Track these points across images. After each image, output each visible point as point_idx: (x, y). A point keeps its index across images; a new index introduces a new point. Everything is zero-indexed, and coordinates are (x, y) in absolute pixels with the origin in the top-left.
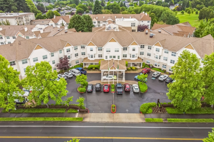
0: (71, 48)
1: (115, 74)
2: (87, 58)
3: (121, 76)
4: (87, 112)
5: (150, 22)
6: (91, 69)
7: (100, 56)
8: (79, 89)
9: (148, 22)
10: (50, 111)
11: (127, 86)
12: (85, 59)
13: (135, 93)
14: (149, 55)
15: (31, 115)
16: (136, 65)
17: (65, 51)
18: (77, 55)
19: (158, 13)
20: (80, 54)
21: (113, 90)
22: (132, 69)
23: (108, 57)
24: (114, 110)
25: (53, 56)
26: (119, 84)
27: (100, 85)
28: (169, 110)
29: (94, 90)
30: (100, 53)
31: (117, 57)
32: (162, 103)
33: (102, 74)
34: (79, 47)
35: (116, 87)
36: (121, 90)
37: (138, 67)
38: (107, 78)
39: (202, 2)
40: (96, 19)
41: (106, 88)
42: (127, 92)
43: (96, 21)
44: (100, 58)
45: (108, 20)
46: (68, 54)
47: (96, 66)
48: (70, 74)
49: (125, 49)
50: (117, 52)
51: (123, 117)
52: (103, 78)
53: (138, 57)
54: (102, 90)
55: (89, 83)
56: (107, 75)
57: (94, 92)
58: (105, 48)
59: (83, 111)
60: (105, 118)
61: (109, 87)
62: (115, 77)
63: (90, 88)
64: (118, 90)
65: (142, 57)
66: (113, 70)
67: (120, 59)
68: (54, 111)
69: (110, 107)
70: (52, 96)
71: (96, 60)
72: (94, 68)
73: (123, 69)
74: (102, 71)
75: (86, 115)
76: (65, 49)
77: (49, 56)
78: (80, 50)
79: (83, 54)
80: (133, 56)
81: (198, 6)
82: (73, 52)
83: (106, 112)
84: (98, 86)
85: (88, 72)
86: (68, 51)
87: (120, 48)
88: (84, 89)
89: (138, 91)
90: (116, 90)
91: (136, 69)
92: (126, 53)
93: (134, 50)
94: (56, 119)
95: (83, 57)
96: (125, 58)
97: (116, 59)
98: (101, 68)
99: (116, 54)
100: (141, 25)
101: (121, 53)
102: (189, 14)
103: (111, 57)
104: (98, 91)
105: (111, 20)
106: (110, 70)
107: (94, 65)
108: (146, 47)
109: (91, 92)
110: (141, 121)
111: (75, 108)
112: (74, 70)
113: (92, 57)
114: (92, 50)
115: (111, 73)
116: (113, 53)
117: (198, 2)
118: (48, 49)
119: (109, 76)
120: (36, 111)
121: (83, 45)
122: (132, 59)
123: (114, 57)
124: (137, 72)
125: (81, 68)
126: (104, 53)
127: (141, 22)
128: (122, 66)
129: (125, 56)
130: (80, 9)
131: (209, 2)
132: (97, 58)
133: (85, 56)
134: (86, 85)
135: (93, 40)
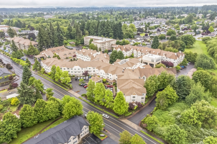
23: (101, 76)
25: (82, 69)
49: (108, 74)
75: (70, 90)
92: (108, 76)
113: (97, 74)
127: (169, 59)
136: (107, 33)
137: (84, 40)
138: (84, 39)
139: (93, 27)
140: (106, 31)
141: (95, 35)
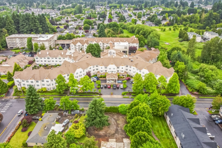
0: (92, 67)
1: (113, 80)
2: (99, 71)
3: (115, 81)
4: (102, 94)
5: (138, 44)
6: (101, 77)
7: (106, 71)
8: (97, 87)
9: (137, 44)
10: (88, 94)
11: (118, 86)
12: (98, 72)
13: (121, 88)
14: (130, 70)
15: (81, 95)
16: (123, 76)
17: (89, 68)
18: (94, 70)
19: (147, 33)
20: (95, 70)
21: (112, 87)
22: (121, 78)
23: (110, 72)
24: (112, 94)
25: (84, 71)
26: (115, 85)
27: (106, 85)
28: (132, 94)
29: (104, 87)
30: (106, 69)
31: (114, 72)
32: (130, 92)
33: (107, 80)
34: (95, 66)
35: (113, 86)
36: (115, 87)
37: (125, 77)
38: (109, 82)
39: (188, 19)
40: (101, 41)
41: (109, 86)
42: (118, 88)
43: (102, 43)
44: (106, 72)
45: (110, 42)
46: (90, 70)
47: (104, 76)
48: (92, 80)
49: (118, 68)
50: (114, 69)
51: (115, 96)
52: (108, 82)
53: (125, 72)
54: (107, 87)
55: (101, 84)
56: (109, 80)
57: (104, 88)
58: (108, 67)
59: (101, 94)
60: (109, 96)
61: (110, 86)
62: (113, 82)
63: (102, 86)
64: (114, 87)
65: (127, 71)
66: (112, 78)
67: (116, 73)
68: (89, 94)
69: (110, 93)
70: (90, 88)
71: (104, 73)
72: (103, 77)
73: (116, 78)
74: (107, 79)
75: (102, 95)
76: (89, 67)
77: (82, 72)
78: (95, 68)
79: (97, 69)
80: (122, 71)
81: (184, 23)
82: (92, 69)
83: (109, 95)
84: (105, 85)
85: (100, 79)
86: (90, 68)
87: (116, 67)
88: (99, 87)
89: (122, 87)
90: (113, 87)
91: (124, 78)
92: (118, 69)
93: (122, 68)
94: (91, 97)
95: (97, 71)
96: (118, 72)
97: (114, 73)
98: (106, 77)
99: (114, 70)
100: (132, 46)
101: (116, 70)
102: (174, 31)
103: (111, 72)
104: (105, 87)
105: (112, 42)
106: (111, 78)
107: (103, 76)
108: (129, 66)
109: (102, 88)
110: (121, 97)
111: (98, 93)
112: (93, 78)
113: (102, 71)
114: (102, 68)
115: (111, 80)
116: (112, 70)
117: (184, 18)
118: (82, 68)
119: (110, 81)
120: (83, 94)
121: (97, 65)
122: (121, 72)
123: (113, 72)
124: (124, 79)
125: (96, 77)
126: (108, 70)
127: (132, 44)
128: (116, 76)
129: (118, 71)
130: (87, 26)
131: (193, 20)
132: (104, 72)
133: (98, 71)
134: (100, 85)
135: (102, 63)
136: (35, 29)
137: (7, 42)
138: (7, 40)
139: (11, 23)
140: (34, 26)
141: (17, 33)
